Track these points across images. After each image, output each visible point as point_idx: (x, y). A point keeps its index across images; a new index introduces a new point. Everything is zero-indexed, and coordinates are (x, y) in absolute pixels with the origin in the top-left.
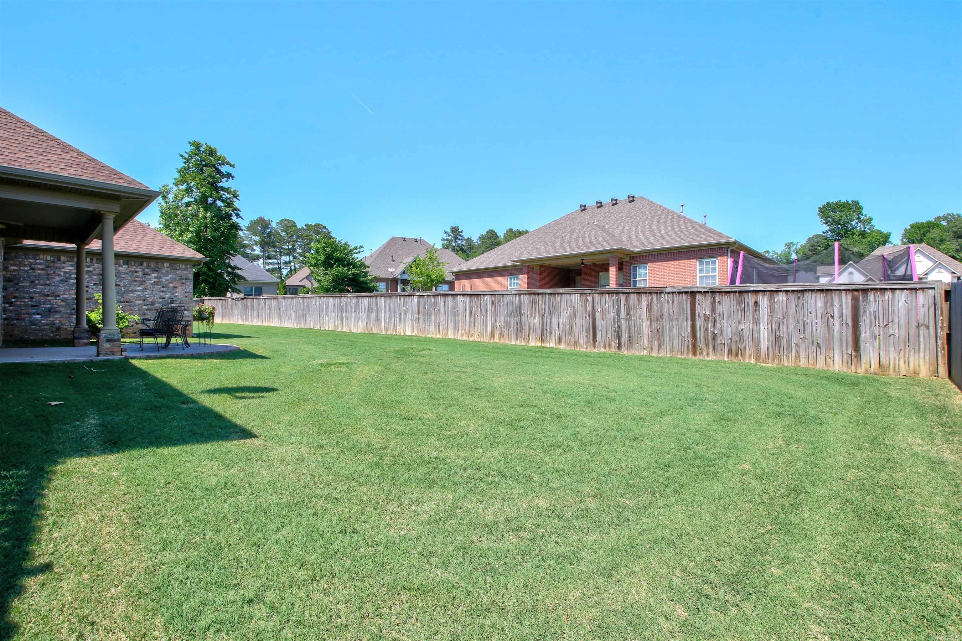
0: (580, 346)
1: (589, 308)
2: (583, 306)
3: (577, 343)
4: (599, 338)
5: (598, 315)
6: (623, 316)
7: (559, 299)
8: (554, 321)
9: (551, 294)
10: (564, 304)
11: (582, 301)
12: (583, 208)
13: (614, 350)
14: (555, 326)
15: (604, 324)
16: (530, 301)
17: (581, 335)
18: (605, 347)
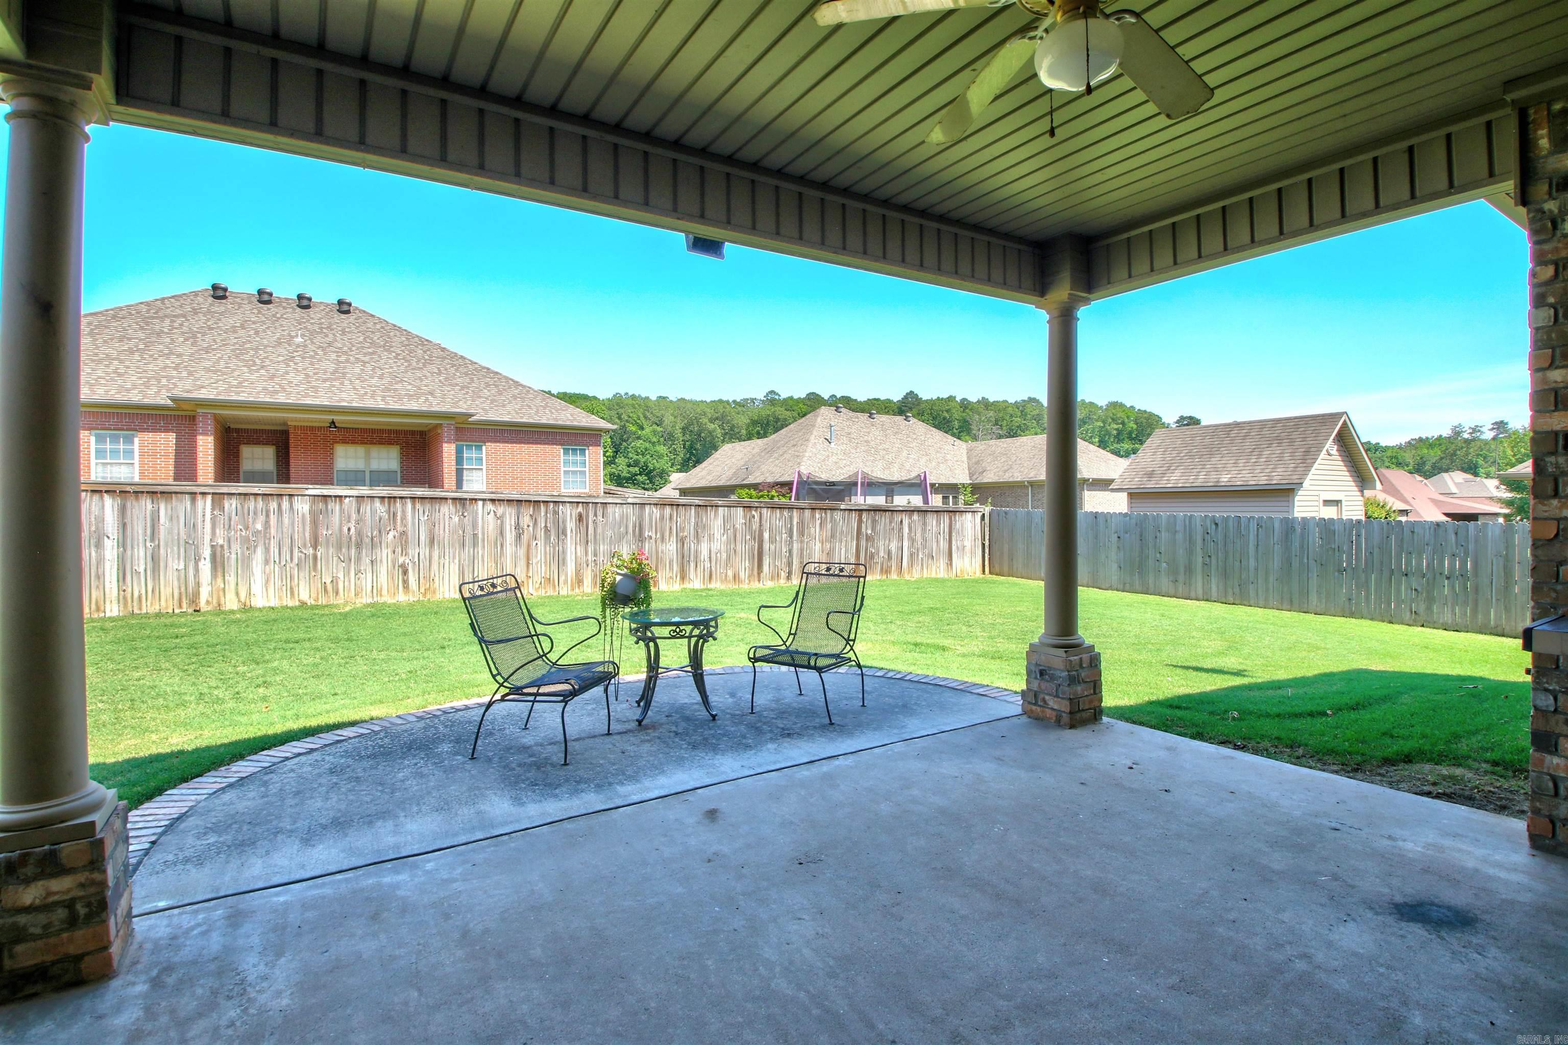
0: (740, 581)
1: (755, 526)
2: (748, 524)
3: (736, 577)
4: (766, 568)
5: (766, 535)
6: (795, 538)
7: (713, 513)
8: (704, 548)
9: (700, 506)
10: (720, 521)
11: (745, 517)
12: (219, 293)
13: (782, 581)
14: (704, 553)
15: (772, 547)
16: (662, 518)
17: (744, 566)
18: (772, 579)
